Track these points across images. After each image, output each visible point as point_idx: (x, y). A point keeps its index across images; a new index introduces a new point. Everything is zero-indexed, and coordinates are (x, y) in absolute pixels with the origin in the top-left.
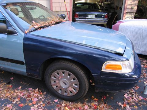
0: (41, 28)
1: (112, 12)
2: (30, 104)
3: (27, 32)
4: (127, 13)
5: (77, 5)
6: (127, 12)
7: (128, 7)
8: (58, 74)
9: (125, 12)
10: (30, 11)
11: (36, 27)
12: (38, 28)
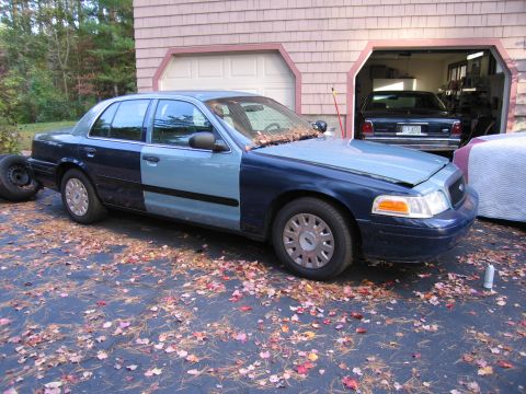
0: (272, 143)
1: (480, 115)
2: (243, 278)
3: (247, 148)
4: (516, 117)
5: (376, 98)
6: (516, 114)
7: (518, 101)
8: (298, 222)
9: (510, 115)
10: (247, 113)
11: (263, 141)
12: (267, 144)
